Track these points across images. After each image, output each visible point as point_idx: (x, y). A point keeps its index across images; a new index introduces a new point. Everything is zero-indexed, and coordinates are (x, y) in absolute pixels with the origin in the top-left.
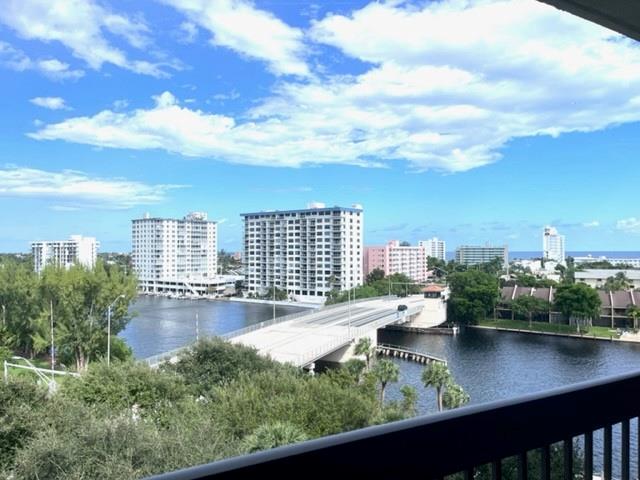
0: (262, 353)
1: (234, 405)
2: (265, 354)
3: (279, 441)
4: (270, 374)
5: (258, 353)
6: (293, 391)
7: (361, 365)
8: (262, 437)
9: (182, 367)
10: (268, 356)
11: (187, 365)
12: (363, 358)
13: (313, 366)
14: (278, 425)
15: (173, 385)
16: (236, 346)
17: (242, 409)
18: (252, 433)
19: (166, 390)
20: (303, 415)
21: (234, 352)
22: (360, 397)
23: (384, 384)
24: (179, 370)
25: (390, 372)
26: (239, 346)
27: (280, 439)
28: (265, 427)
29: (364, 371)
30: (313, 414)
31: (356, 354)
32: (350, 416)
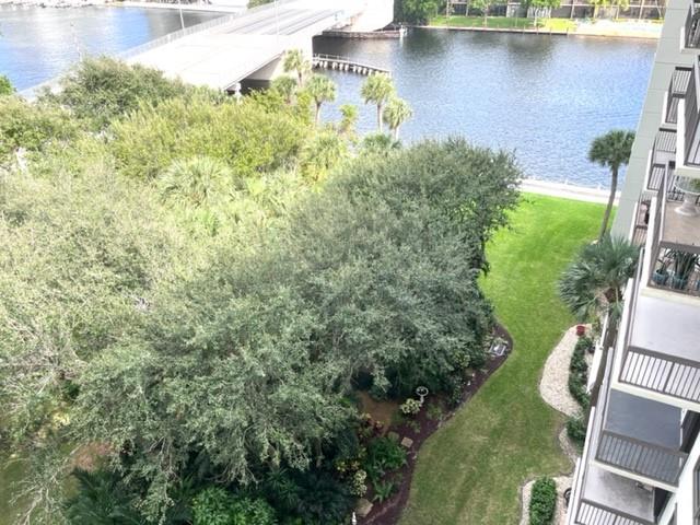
0: (169, 75)
1: (139, 140)
2: (173, 77)
3: (197, 179)
4: (178, 102)
5: (164, 76)
6: (208, 119)
7: (290, 83)
8: (177, 175)
9: (68, 98)
10: (179, 78)
11: (74, 95)
12: (293, 74)
13: (239, 87)
14: (195, 161)
15: (60, 121)
16: (134, 67)
17: (150, 145)
18: (166, 171)
19: (52, 128)
20: (224, 148)
21: (131, 76)
22: (291, 122)
23: (319, 105)
24: (65, 101)
25: (325, 90)
26: (137, 68)
27: (199, 176)
28: (175, 166)
29: (295, 89)
30: (237, 144)
31: (286, 70)
32: (281, 143)
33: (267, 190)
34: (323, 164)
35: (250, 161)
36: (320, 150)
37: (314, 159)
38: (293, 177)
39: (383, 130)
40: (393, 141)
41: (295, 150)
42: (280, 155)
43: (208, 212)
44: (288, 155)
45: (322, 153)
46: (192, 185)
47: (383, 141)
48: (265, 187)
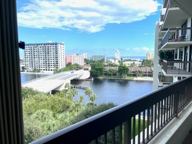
0: (34, 89)
1: (27, 105)
2: (36, 90)
4: (38, 95)
5: (33, 89)
6: (46, 100)
7: (67, 91)
8: (37, 114)
10: (37, 90)
12: (67, 88)
13: (51, 92)
14: (43, 110)
16: (25, 87)
17: (30, 107)
18: (34, 113)
20: (50, 107)
21: (25, 90)
22: (67, 100)
23: (74, 96)
25: (75, 92)
26: (27, 87)
27: (44, 114)
28: (38, 111)
30: (53, 106)
31: (65, 88)
32: (64, 105)
33: (62, 117)
34: (76, 110)
35: (56, 110)
36: (76, 107)
37: (74, 110)
38: (68, 113)
39: (91, 102)
40: (94, 104)
41: (68, 107)
42: (64, 109)
43: (48, 123)
44: (66, 109)
45: (76, 108)
46: (42, 117)
47: (92, 104)
48: (61, 117)
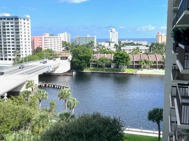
12: (30, 89)
13: (6, 95)
23: (40, 101)
25: (43, 95)
29: (30, 96)
31: (27, 88)
32: (23, 117)
34: (41, 126)
35: (8, 126)
36: (40, 120)
37: (37, 124)
38: (28, 132)
39: (67, 111)
40: (71, 115)
41: (29, 120)
42: (22, 123)
47: (67, 115)
48: (13, 137)
